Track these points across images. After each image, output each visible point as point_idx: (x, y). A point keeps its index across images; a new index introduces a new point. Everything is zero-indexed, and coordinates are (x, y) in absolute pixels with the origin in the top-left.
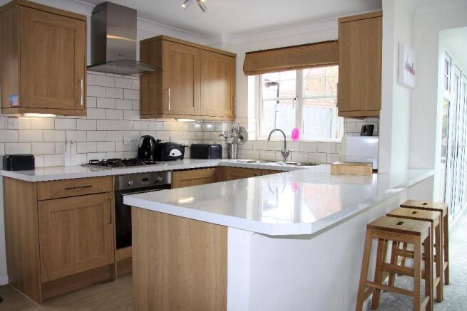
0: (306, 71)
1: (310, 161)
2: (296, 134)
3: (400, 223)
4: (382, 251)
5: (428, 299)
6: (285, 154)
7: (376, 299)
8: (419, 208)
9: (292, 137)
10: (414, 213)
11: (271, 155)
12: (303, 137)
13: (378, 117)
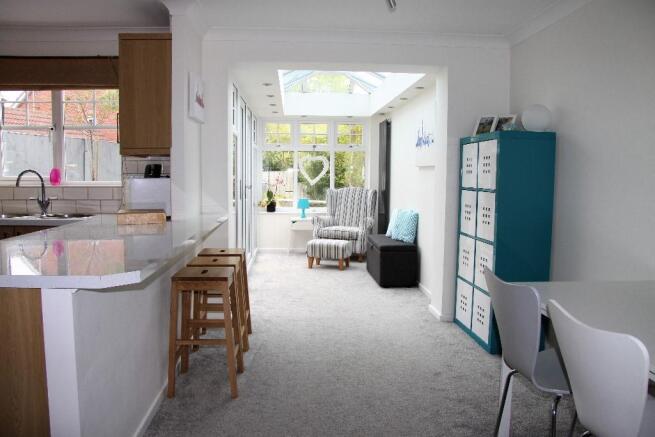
0: (65, 93)
1: (79, 212)
2: (56, 176)
3: (204, 272)
4: (186, 306)
5: (237, 347)
6: (44, 205)
7: (185, 361)
8: (218, 255)
9: (51, 180)
10: (215, 260)
11: (21, 206)
12: (66, 180)
13: (169, 155)
